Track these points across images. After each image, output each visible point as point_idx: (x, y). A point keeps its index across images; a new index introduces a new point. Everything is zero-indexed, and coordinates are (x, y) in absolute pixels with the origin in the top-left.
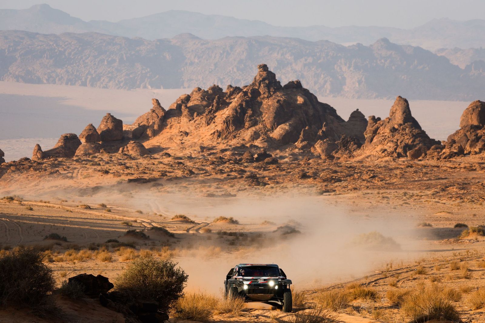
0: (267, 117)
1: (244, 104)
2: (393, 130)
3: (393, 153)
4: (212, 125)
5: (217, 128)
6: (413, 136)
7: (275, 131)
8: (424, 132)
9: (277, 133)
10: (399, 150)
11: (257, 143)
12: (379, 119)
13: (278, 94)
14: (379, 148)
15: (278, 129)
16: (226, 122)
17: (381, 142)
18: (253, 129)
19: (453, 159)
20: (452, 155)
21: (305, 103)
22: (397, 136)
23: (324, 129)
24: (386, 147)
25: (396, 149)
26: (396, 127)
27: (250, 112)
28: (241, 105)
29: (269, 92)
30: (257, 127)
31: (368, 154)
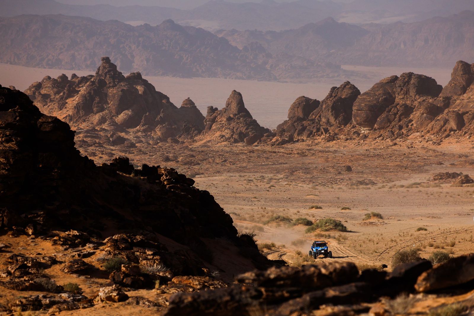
0: (112, 104)
1: (92, 92)
2: (229, 119)
3: (229, 138)
4: (64, 110)
5: (68, 113)
6: (247, 124)
7: (120, 116)
8: (255, 121)
9: (121, 117)
10: (236, 136)
11: (105, 126)
12: (216, 109)
13: (122, 84)
14: (218, 134)
15: (122, 114)
16: (77, 107)
17: (219, 129)
18: (101, 114)
19: (285, 146)
20: (284, 142)
21: (144, 92)
22: (233, 124)
23: (162, 115)
24: (224, 134)
25: (232, 135)
26: (232, 116)
27: (97, 99)
28: (89, 93)
29: (114, 82)
30: (104, 112)
31: (208, 139)
